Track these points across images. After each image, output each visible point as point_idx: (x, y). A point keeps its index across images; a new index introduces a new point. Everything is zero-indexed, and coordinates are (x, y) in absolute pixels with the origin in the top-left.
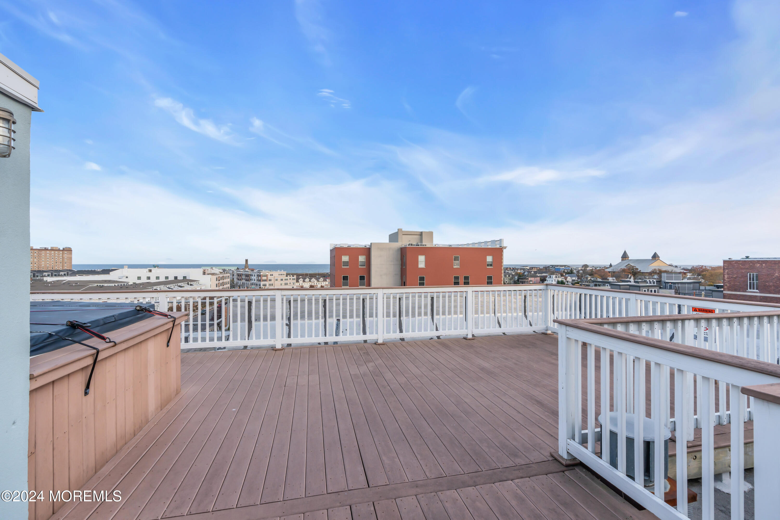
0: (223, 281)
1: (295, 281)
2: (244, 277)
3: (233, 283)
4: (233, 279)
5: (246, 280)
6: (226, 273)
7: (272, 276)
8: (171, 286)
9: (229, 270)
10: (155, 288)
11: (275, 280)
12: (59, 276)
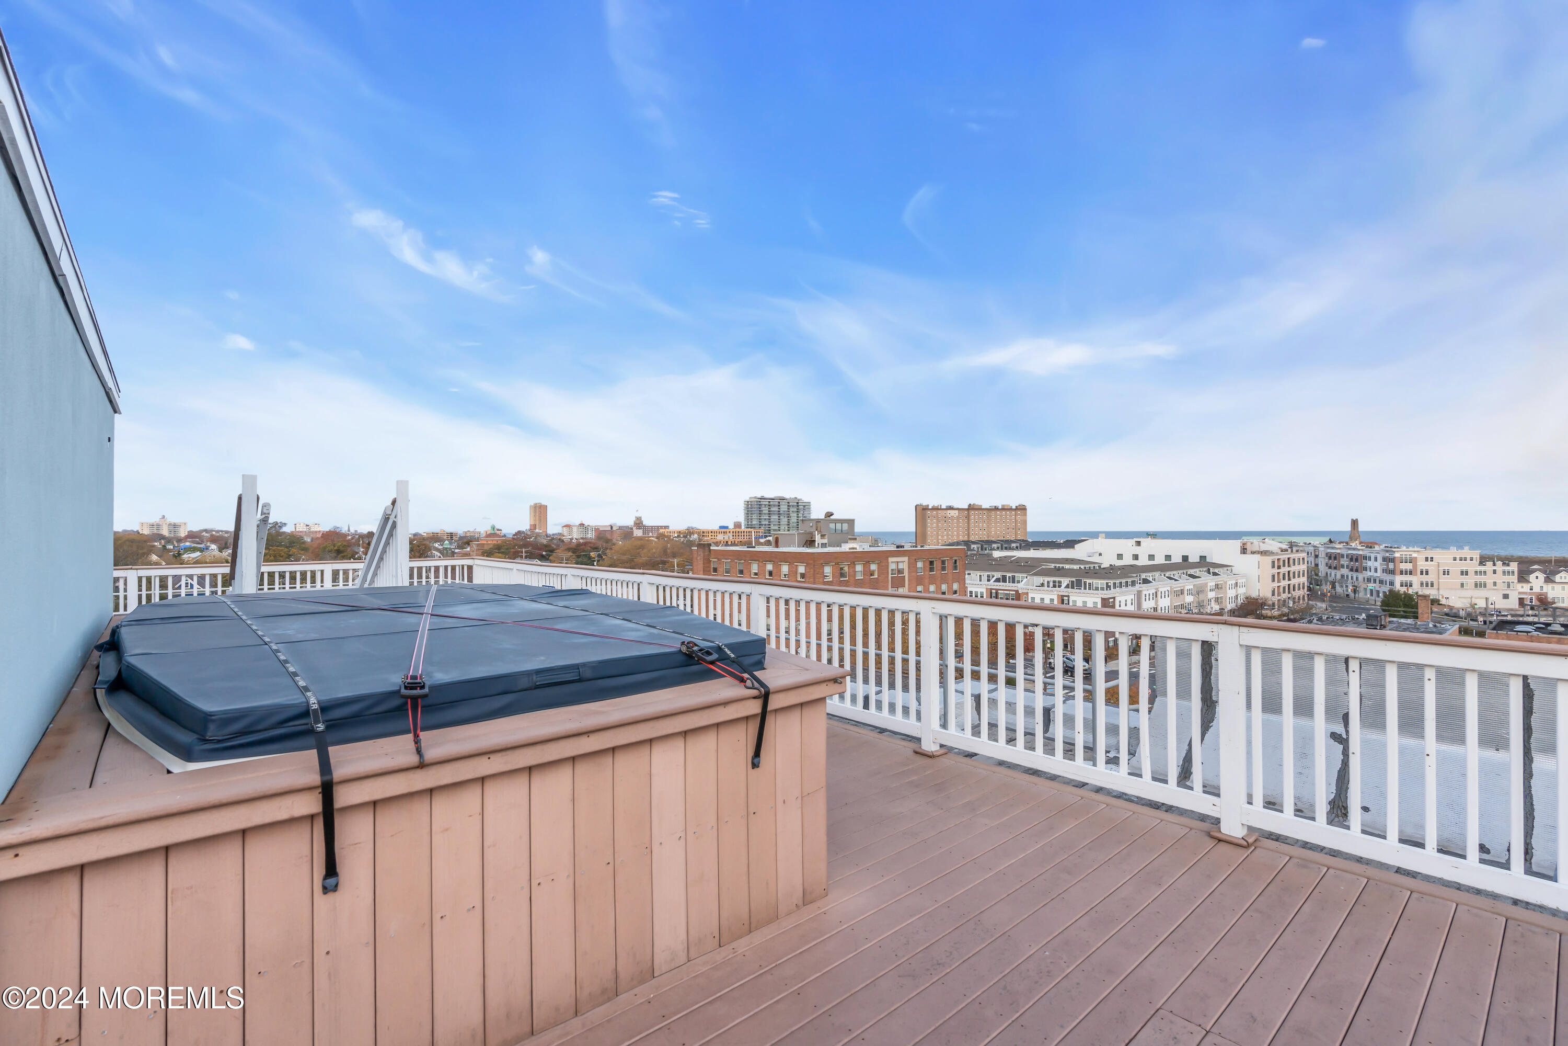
0: (1288, 569)
1: (1514, 578)
2: (1344, 561)
3: (1315, 575)
4: (1315, 565)
5: (1351, 570)
6: (1297, 551)
7: (1432, 561)
8: (1175, 575)
10: (1143, 576)
11: (1442, 573)
12: (1011, 549)
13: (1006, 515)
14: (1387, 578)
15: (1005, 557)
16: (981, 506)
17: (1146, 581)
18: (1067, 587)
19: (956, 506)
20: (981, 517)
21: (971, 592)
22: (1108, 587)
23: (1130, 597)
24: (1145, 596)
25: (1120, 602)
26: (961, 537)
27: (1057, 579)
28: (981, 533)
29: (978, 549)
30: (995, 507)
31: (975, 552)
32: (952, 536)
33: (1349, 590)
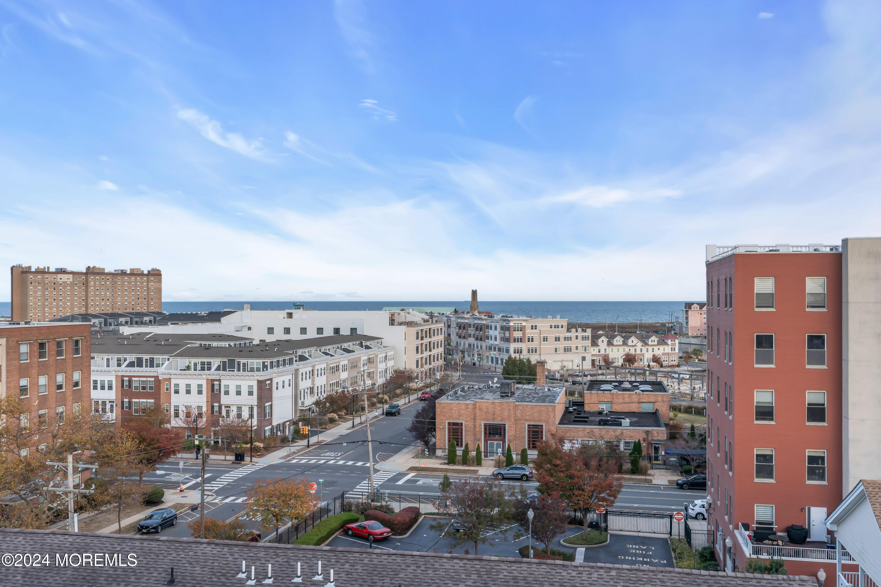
0: (429, 340)
1: (588, 343)
2: (471, 331)
3: (449, 344)
4: (449, 335)
5: (477, 339)
6: (436, 321)
7: (536, 329)
8: (329, 349)
9: (439, 314)
10: (300, 352)
11: (542, 339)
12: (142, 323)
13: (136, 282)
14: (504, 345)
15: (139, 334)
16: (104, 269)
17: (302, 358)
18: (218, 369)
19: (69, 269)
20: (103, 283)
21: (95, 382)
22: (265, 367)
23: (287, 378)
24: (302, 375)
25: (277, 383)
26: (76, 309)
27: (206, 360)
28: (103, 304)
29: (101, 325)
30: (122, 271)
31: (97, 329)
32: (64, 308)
33: (476, 359)
